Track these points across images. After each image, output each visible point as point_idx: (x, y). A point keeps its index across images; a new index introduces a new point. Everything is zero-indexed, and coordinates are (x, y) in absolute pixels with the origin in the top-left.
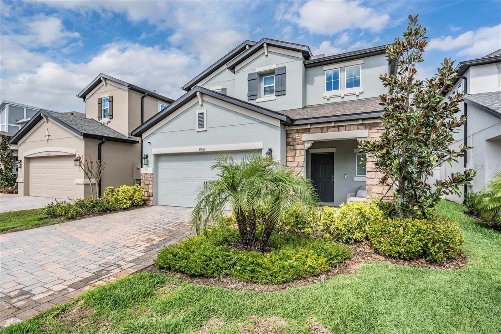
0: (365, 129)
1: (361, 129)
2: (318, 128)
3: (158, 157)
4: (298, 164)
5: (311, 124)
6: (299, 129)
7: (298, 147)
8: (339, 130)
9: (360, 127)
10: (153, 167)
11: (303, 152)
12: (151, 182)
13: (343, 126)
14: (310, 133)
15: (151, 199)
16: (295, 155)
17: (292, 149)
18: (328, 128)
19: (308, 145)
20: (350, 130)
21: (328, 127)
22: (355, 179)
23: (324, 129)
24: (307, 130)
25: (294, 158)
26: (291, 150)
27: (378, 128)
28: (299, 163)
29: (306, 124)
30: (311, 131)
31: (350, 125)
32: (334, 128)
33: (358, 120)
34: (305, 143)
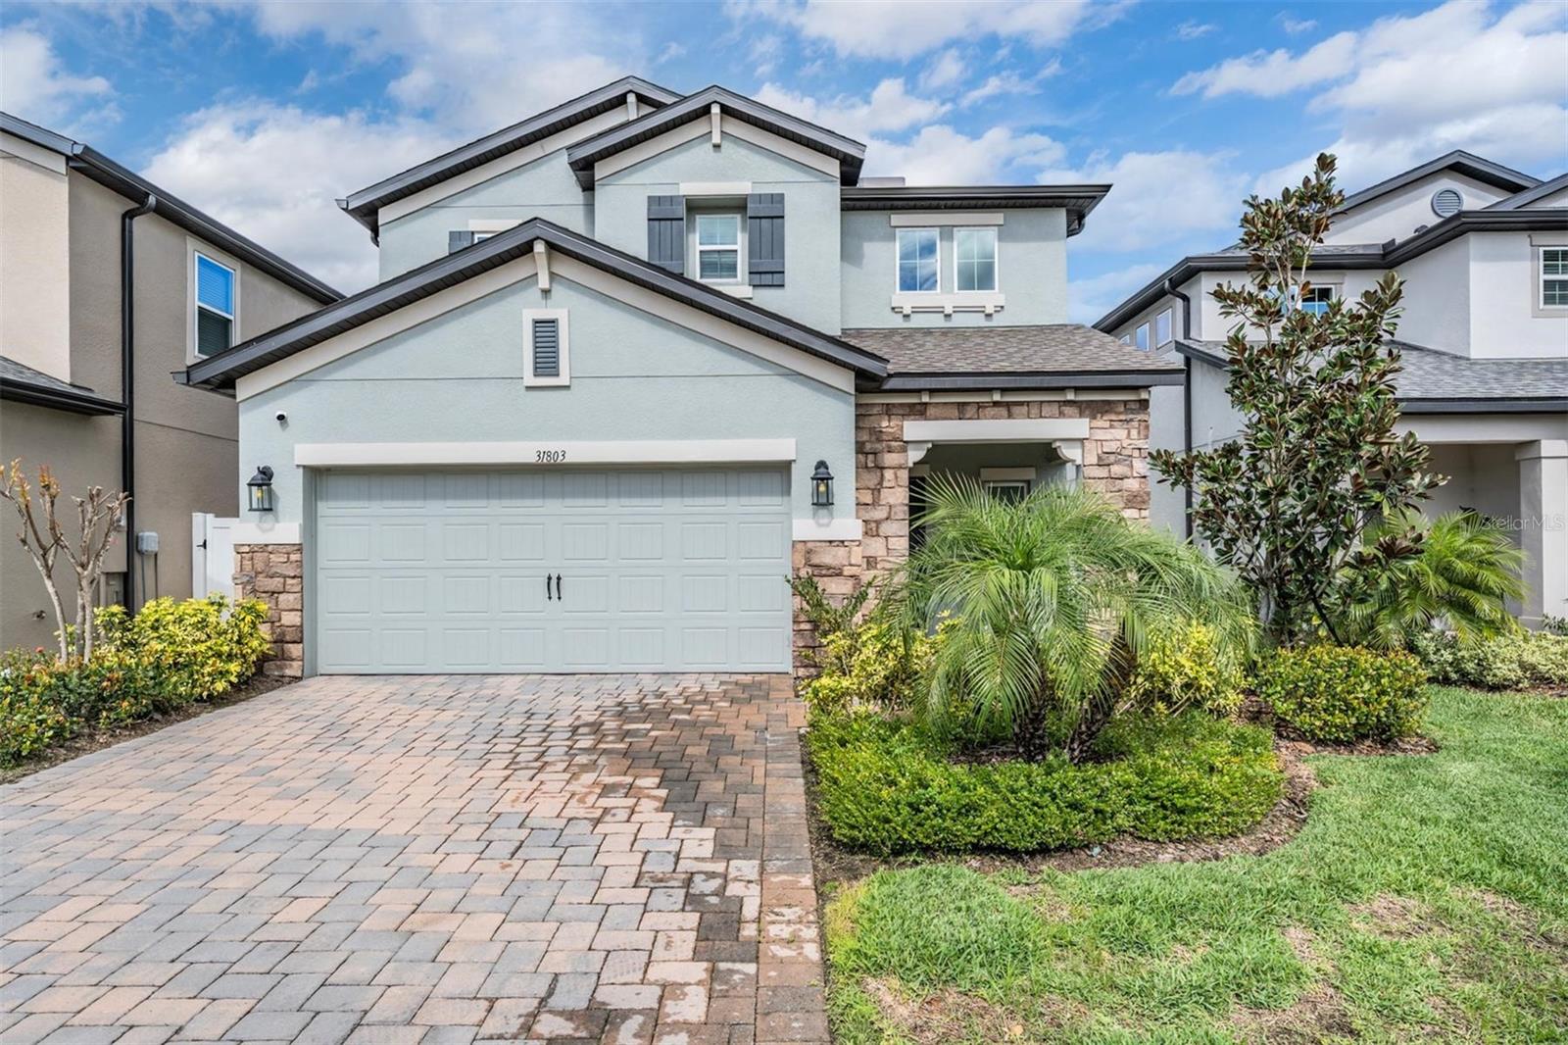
0: (1081, 417)
1: (1071, 417)
2: (949, 407)
3: (318, 477)
4: (890, 513)
5: (932, 391)
6: (893, 404)
7: (890, 459)
8: (1010, 416)
9: (1067, 410)
10: (301, 521)
11: (904, 475)
12: (290, 581)
13: (1021, 404)
14: (926, 419)
15: (295, 650)
16: (881, 483)
17: (870, 465)
18: (980, 406)
19: (915, 455)
20: (1041, 417)
21: (979, 403)
23: (969, 408)
24: (918, 407)
25: (876, 493)
26: (867, 467)
27: (1114, 417)
28: (893, 510)
29: (919, 391)
30: (931, 411)
31: (1042, 402)
32: (996, 409)
33: (1062, 389)
34: (910, 446)
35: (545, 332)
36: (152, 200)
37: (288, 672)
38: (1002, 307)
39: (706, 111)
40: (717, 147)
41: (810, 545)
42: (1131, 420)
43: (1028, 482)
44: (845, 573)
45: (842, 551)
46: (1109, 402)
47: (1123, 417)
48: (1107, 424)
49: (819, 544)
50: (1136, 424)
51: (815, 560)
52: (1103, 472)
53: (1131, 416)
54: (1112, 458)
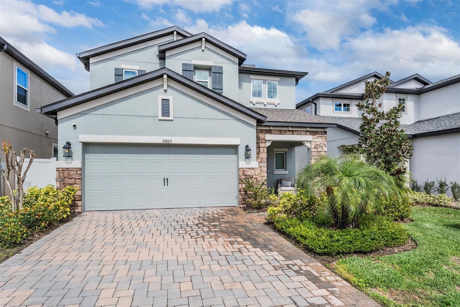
0: (311, 135)
1: (308, 135)
2: (277, 131)
4: (262, 160)
5: (273, 126)
6: (263, 130)
8: (293, 134)
9: (307, 133)
10: (81, 161)
11: (265, 149)
12: (77, 180)
13: (296, 131)
14: (271, 134)
15: (79, 203)
16: (259, 152)
18: (285, 131)
19: (268, 144)
20: (301, 135)
21: (285, 130)
22: (276, 172)
23: (282, 131)
24: (269, 131)
25: (258, 154)
27: (318, 135)
29: (270, 126)
30: (273, 132)
31: (301, 131)
32: (290, 132)
33: (306, 127)
34: (267, 142)
35: (165, 103)
36: (5, 47)
37: (77, 211)
38: (279, 104)
39: (201, 39)
40: (203, 50)
41: (244, 169)
42: (323, 136)
43: (286, 152)
44: (254, 177)
45: (253, 171)
46: (317, 131)
47: (320, 136)
48: (317, 137)
49: (246, 169)
50: (323, 137)
51: (246, 174)
52: (316, 150)
53: (323, 135)
54: (318, 146)
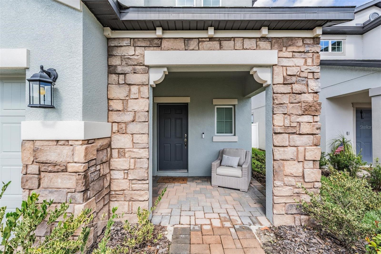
0: (271, 49)
1: (264, 49)
2: (178, 41)
4: (134, 117)
6: (138, 39)
7: (133, 78)
8: (221, 48)
9: (262, 44)
11: (146, 92)
13: (229, 39)
14: (161, 50)
16: (128, 96)
17: (121, 82)
18: (200, 40)
19: (156, 76)
20: (243, 49)
21: (198, 38)
22: (216, 139)
23: (192, 42)
25: (125, 103)
26: (119, 84)
27: (295, 49)
28: (137, 115)
30: (165, 44)
31: (244, 38)
32: (211, 42)
34: (151, 70)
41: (37, 144)
42: (308, 52)
43: (234, 106)
44: (69, 170)
45: (66, 150)
46: (291, 39)
47: (301, 49)
48: (290, 55)
49: (47, 143)
50: (310, 55)
51: (42, 158)
52: (287, 89)
53: (307, 49)
54: (294, 79)
